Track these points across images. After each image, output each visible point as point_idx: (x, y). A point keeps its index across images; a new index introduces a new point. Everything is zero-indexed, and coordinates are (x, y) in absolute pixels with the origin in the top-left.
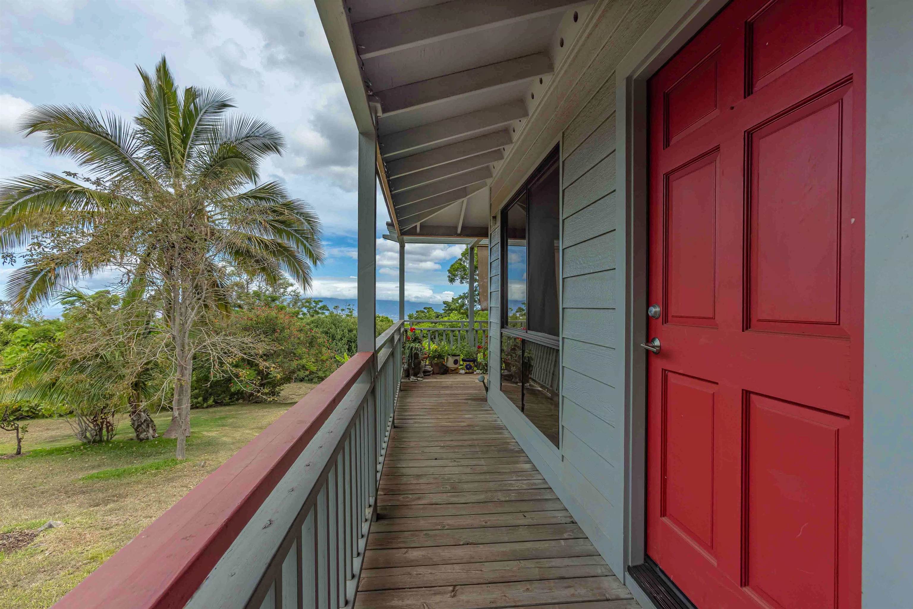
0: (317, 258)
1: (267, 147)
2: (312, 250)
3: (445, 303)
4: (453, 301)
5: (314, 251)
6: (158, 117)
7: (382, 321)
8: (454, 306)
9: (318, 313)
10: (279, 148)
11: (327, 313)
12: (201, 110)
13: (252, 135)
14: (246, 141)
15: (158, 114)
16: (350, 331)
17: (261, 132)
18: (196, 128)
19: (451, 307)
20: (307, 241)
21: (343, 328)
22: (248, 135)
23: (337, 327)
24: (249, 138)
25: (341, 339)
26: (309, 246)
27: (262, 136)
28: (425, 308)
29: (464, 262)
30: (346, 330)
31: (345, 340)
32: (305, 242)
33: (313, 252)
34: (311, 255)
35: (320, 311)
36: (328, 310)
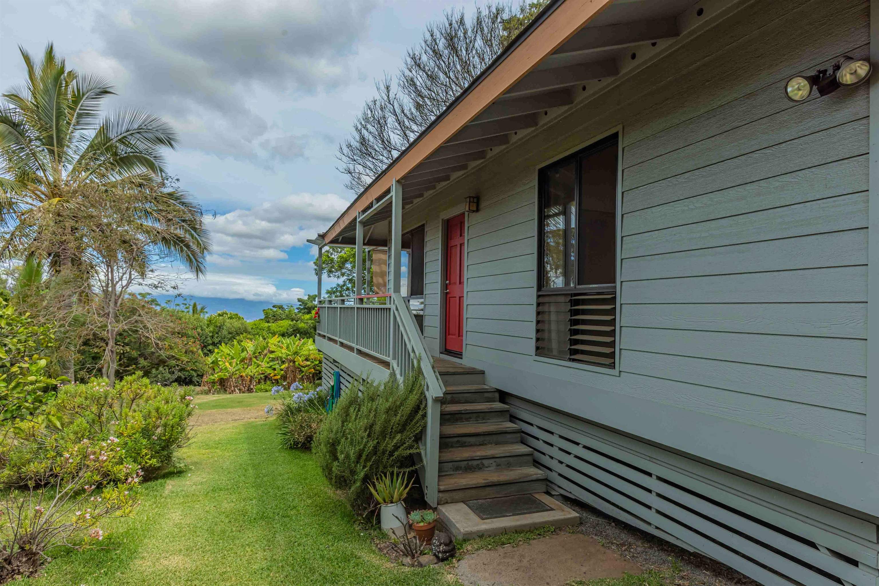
0: (205, 248)
1: (160, 140)
2: (199, 240)
3: (299, 300)
4: (309, 299)
5: (202, 241)
6: (49, 105)
7: (231, 318)
8: (311, 304)
10: (173, 142)
12: (83, 95)
13: (145, 127)
14: (138, 132)
15: (48, 102)
17: (154, 126)
18: (78, 113)
19: (307, 305)
20: (195, 232)
22: (140, 127)
24: (141, 130)
26: (197, 236)
27: (155, 129)
28: (274, 307)
29: (332, 254)
32: (193, 232)
33: (200, 242)
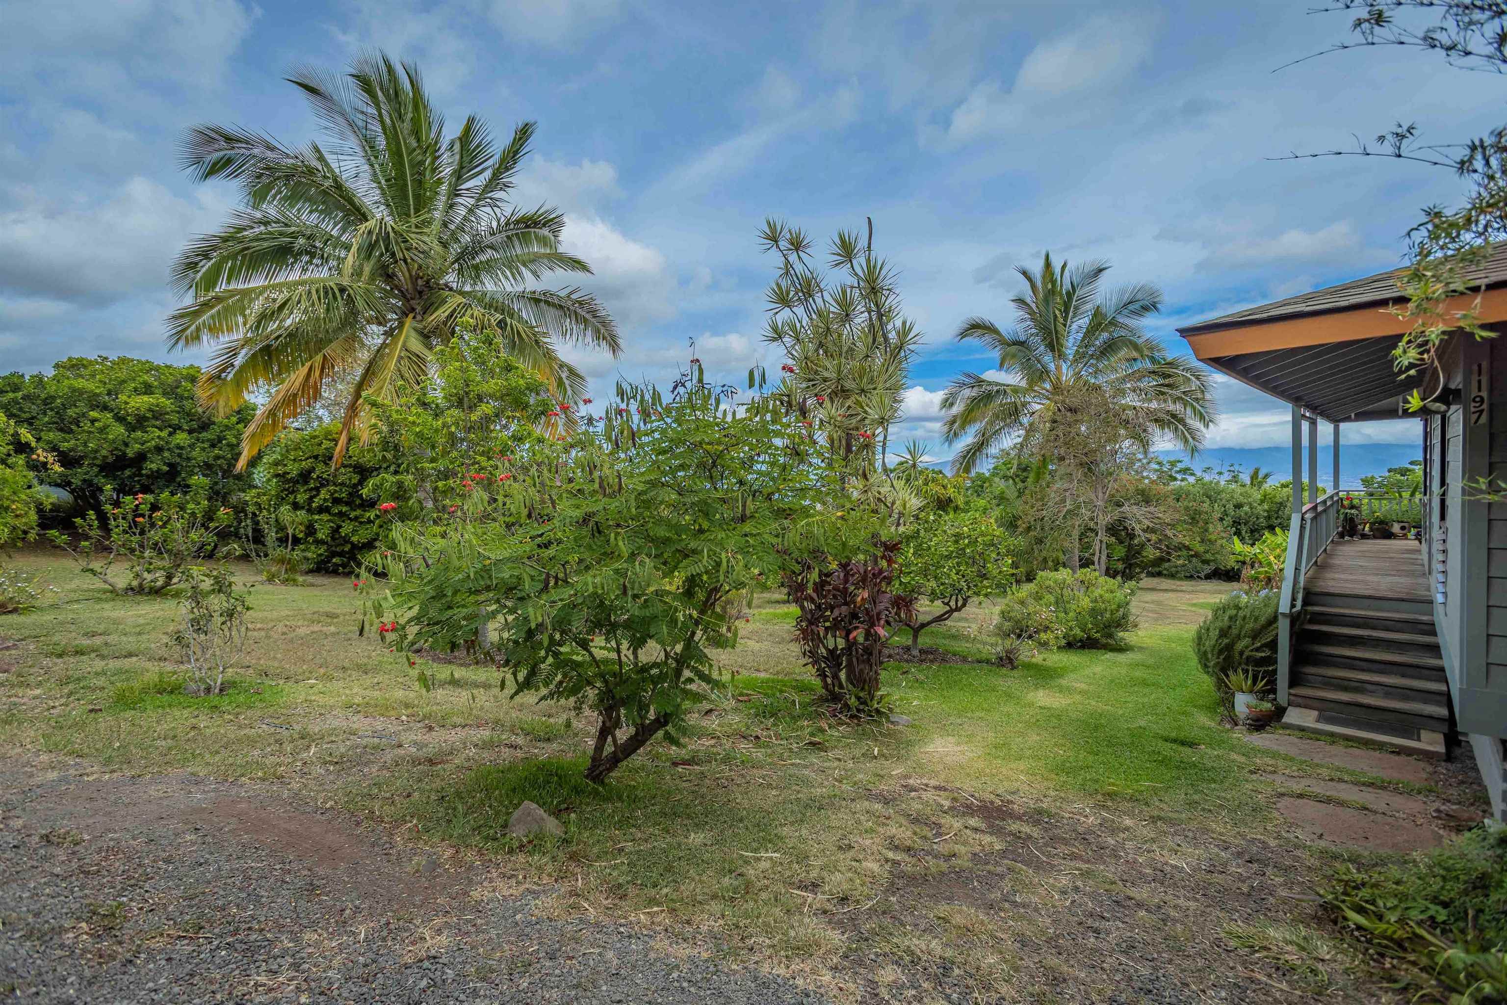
2: (1203, 412)
9: (1175, 479)
11: (1192, 479)
16: (1238, 506)
21: (1224, 502)
23: (1212, 501)
25: (1221, 519)
26: (1200, 408)
30: (1230, 506)
31: (1228, 520)
32: (1195, 404)
33: (1204, 414)
34: (1202, 418)
35: (1179, 477)
36: (1193, 474)
